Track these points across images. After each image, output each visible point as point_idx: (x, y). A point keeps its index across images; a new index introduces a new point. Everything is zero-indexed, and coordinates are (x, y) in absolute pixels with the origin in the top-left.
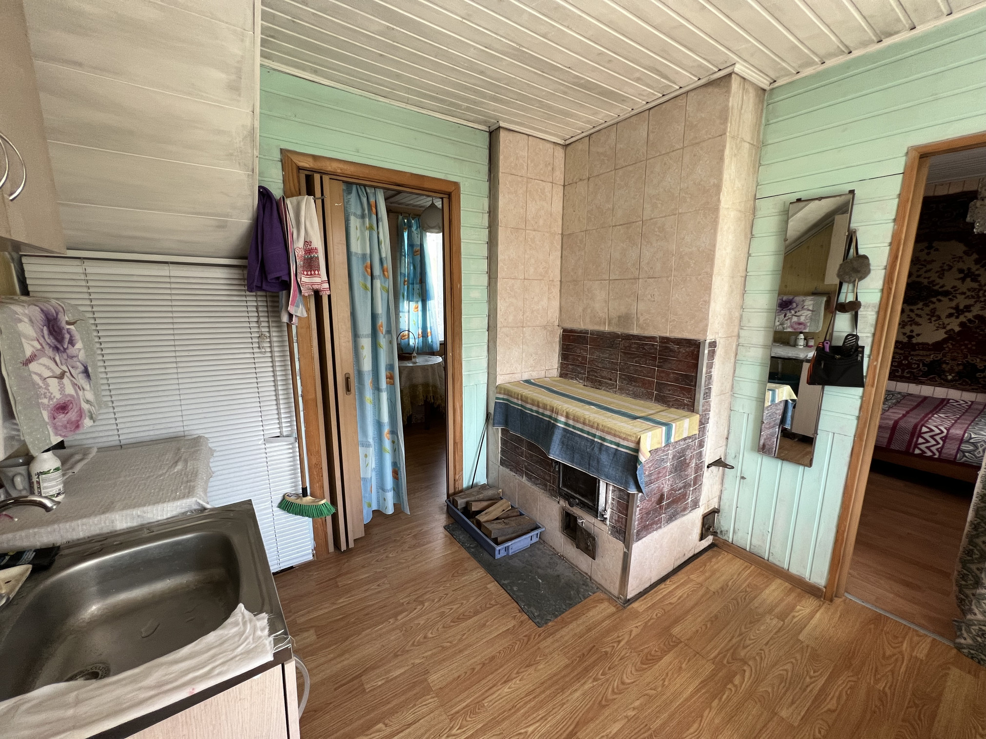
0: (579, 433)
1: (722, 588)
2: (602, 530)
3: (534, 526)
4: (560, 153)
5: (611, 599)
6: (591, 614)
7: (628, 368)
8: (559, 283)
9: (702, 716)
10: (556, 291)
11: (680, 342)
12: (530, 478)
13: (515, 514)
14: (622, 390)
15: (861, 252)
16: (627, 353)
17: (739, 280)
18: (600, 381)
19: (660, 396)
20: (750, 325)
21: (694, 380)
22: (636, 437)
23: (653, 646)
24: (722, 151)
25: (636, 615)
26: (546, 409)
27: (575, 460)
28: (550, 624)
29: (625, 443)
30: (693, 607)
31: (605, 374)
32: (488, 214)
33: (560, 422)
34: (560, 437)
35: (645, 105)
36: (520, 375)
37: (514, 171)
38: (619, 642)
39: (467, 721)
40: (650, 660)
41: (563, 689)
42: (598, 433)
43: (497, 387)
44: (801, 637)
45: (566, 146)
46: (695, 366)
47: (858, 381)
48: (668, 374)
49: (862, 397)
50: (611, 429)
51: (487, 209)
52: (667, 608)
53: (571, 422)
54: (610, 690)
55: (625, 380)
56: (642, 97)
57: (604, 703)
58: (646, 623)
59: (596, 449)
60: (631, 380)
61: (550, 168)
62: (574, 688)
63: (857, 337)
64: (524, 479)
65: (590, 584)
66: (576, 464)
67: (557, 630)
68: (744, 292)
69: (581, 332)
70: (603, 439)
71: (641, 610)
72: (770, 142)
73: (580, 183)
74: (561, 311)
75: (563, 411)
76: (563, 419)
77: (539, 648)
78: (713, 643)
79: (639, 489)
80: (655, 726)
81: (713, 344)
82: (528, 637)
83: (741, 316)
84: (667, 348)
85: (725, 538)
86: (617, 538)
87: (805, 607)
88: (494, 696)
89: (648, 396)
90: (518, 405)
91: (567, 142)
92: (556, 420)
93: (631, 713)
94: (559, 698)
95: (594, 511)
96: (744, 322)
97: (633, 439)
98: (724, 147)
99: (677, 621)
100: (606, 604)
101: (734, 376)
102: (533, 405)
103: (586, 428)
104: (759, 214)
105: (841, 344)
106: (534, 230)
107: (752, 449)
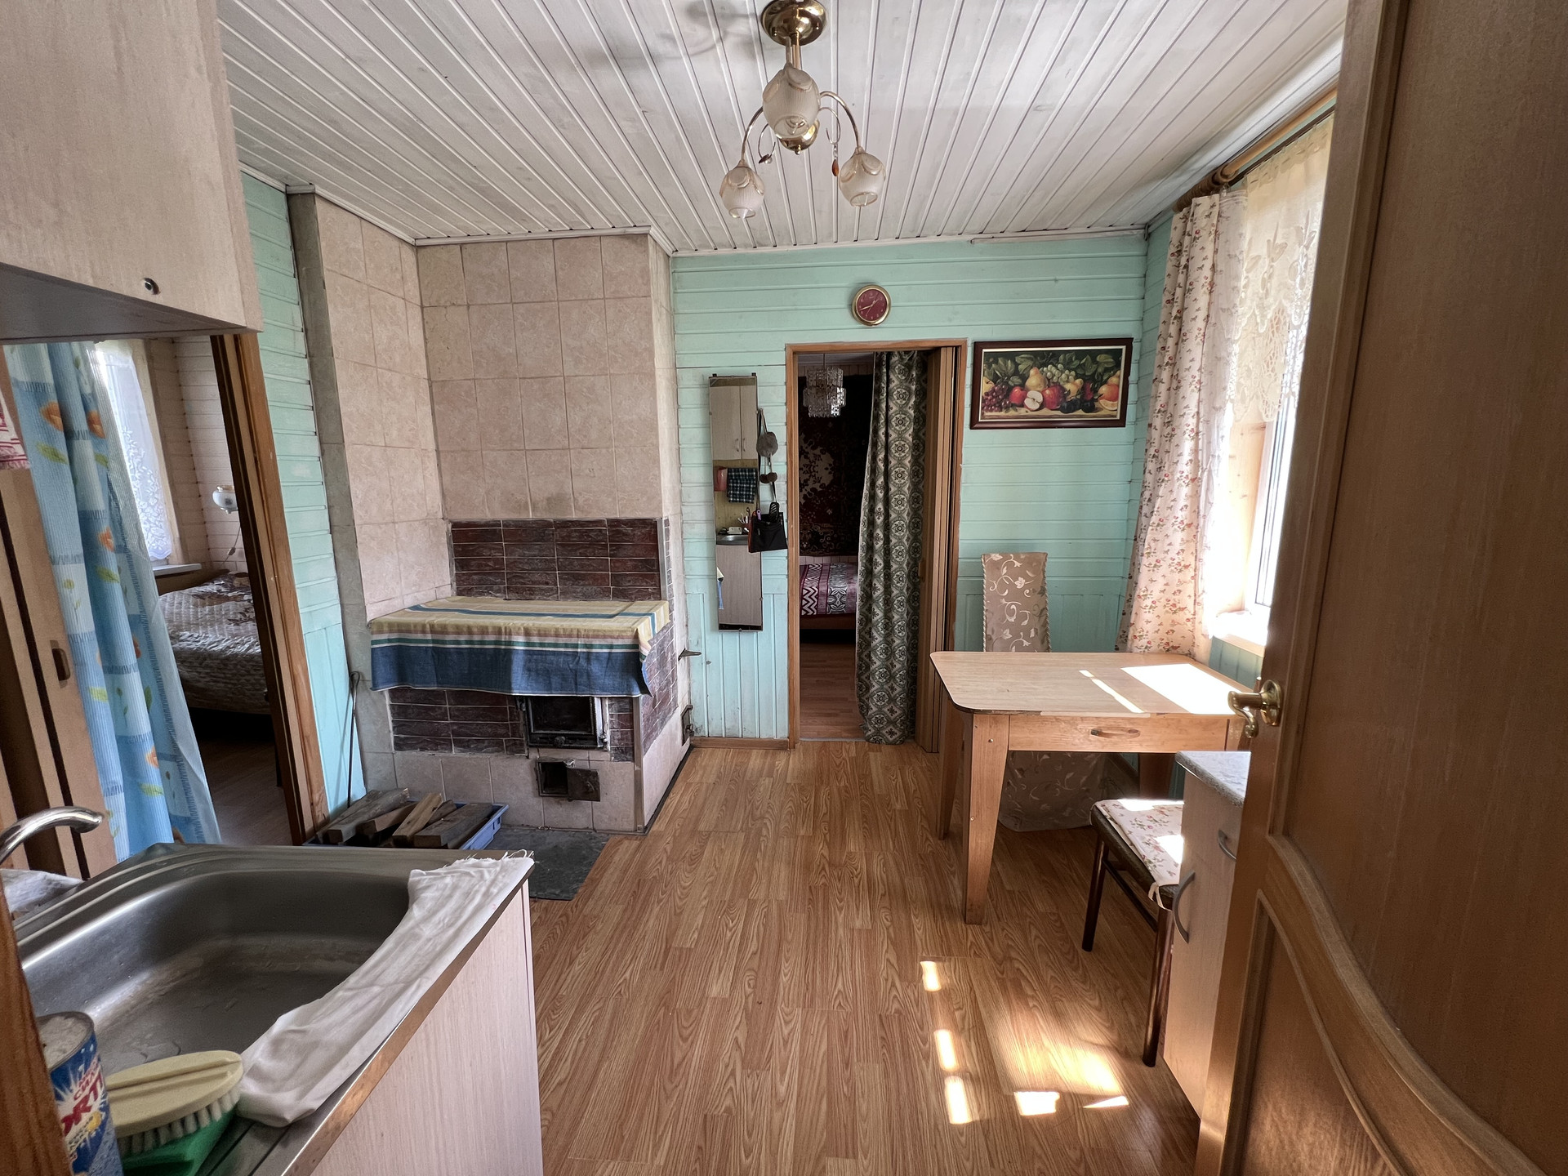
0: (551, 649)
1: (718, 777)
2: (600, 761)
3: (489, 811)
4: (409, 256)
5: (627, 835)
6: (616, 858)
7: (571, 563)
8: (435, 453)
9: (755, 869)
10: (432, 464)
11: (632, 523)
12: (464, 745)
13: (451, 809)
14: (566, 595)
15: (769, 430)
16: (567, 545)
17: (675, 452)
18: (530, 589)
19: (619, 591)
20: (690, 500)
21: (656, 564)
22: (632, 631)
23: (692, 848)
24: (649, 314)
25: (660, 836)
26: (488, 633)
27: (553, 686)
28: (580, 891)
29: (620, 642)
30: (704, 803)
31: (537, 577)
32: (303, 334)
33: (518, 643)
34: (522, 663)
35: (546, 233)
36: (400, 600)
37: (345, 271)
38: (661, 862)
39: (552, 1020)
40: (694, 860)
41: (635, 928)
42: (580, 642)
43: (369, 625)
44: (788, 781)
45: (417, 248)
46: (655, 549)
47: (782, 544)
48: (624, 562)
49: (788, 557)
50: (598, 631)
51: (300, 325)
52: (684, 815)
53: (535, 639)
54: (677, 899)
55: (568, 579)
56: (547, 224)
57: (678, 911)
58: (674, 836)
59: (583, 662)
60: (576, 578)
61: (398, 276)
62: (645, 919)
63: (777, 504)
64: (455, 752)
65: (597, 835)
66: (556, 690)
67: (592, 892)
68: (680, 466)
69: (487, 524)
70: (591, 646)
71: (662, 828)
72: (681, 311)
73: (452, 308)
74: (444, 495)
75: (519, 628)
76: (521, 639)
77: (585, 916)
78: (734, 820)
79: (644, 689)
80: (727, 898)
81: (667, 522)
82: (565, 915)
83: (681, 491)
84: (619, 532)
85: (702, 734)
86: (623, 760)
87: (781, 761)
88: (568, 981)
89: (603, 594)
90: (427, 641)
91: (419, 243)
92: (510, 643)
93: (704, 903)
94: (637, 936)
95: (591, 739)
96: (685, 498)
97: (629, 634)
98: (650, 310)
99: (698, 820)
100: (626, 843)
101: (683, 558)
102: (458, 633)
103: (561, 641)
104: (682, 384)
105: (767, 512)
106: (390, 370)
107: (712, 630)
